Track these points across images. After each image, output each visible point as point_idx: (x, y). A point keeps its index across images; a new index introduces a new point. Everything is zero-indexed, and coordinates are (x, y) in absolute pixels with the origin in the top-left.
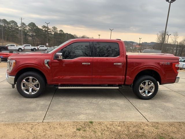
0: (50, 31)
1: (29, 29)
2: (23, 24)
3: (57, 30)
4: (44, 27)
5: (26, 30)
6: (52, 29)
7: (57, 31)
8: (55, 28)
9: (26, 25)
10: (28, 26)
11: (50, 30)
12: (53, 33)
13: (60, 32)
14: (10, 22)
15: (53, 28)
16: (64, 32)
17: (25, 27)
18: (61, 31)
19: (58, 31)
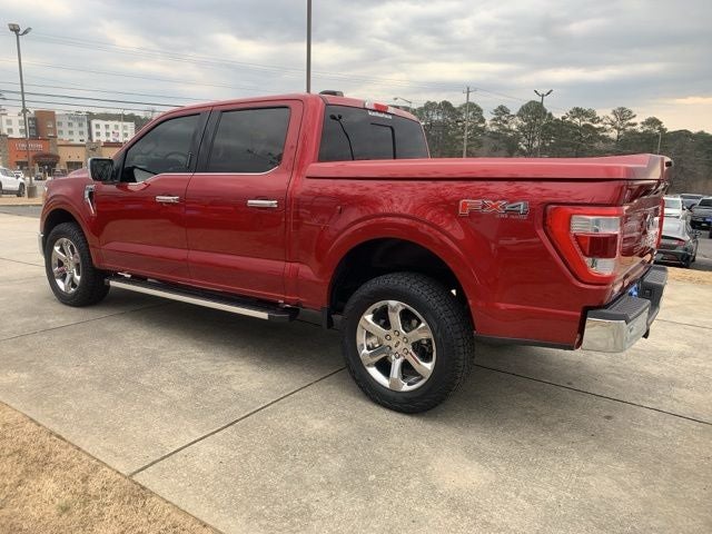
0: (599, 129)
1: (521, 128)
2: (502, 110)
3: (632, 121)
4: (578, 112)
5: (510, 131)
6: (613, 117)
7: (635, 124)
8: (623, 114)
9: (511, 113)
10: (519, 115)
11: (600, 125)
12: (613, 134)
13: (646, 128)
14: (461, 108)
15: (614, 113)
16: (665, 125)
17: (505, 122)
18: (653, 122)
19: (639, 126)
